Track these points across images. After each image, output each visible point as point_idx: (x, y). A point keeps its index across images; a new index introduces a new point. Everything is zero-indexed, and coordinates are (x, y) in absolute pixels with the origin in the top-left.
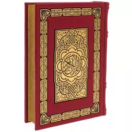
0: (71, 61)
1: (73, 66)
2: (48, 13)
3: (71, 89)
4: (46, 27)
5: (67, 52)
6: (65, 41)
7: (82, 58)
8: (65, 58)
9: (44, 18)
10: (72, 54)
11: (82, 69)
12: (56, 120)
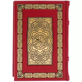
0: (40, 38)
1: (41, 42)
2: (23, 7)
3: (40, 57)
4: (21, 15)
5: (37, 32)
6: (35, 25)
7: (48, 37)
8: (35, 36)
9: (20, 10)
10: (40, 34)
11: (48, 45)
12: (29, 77)
